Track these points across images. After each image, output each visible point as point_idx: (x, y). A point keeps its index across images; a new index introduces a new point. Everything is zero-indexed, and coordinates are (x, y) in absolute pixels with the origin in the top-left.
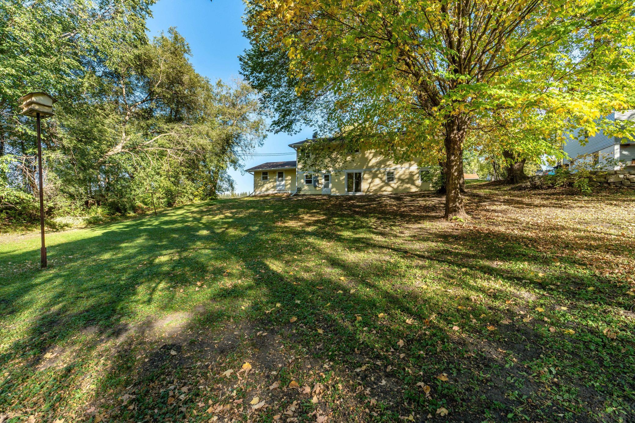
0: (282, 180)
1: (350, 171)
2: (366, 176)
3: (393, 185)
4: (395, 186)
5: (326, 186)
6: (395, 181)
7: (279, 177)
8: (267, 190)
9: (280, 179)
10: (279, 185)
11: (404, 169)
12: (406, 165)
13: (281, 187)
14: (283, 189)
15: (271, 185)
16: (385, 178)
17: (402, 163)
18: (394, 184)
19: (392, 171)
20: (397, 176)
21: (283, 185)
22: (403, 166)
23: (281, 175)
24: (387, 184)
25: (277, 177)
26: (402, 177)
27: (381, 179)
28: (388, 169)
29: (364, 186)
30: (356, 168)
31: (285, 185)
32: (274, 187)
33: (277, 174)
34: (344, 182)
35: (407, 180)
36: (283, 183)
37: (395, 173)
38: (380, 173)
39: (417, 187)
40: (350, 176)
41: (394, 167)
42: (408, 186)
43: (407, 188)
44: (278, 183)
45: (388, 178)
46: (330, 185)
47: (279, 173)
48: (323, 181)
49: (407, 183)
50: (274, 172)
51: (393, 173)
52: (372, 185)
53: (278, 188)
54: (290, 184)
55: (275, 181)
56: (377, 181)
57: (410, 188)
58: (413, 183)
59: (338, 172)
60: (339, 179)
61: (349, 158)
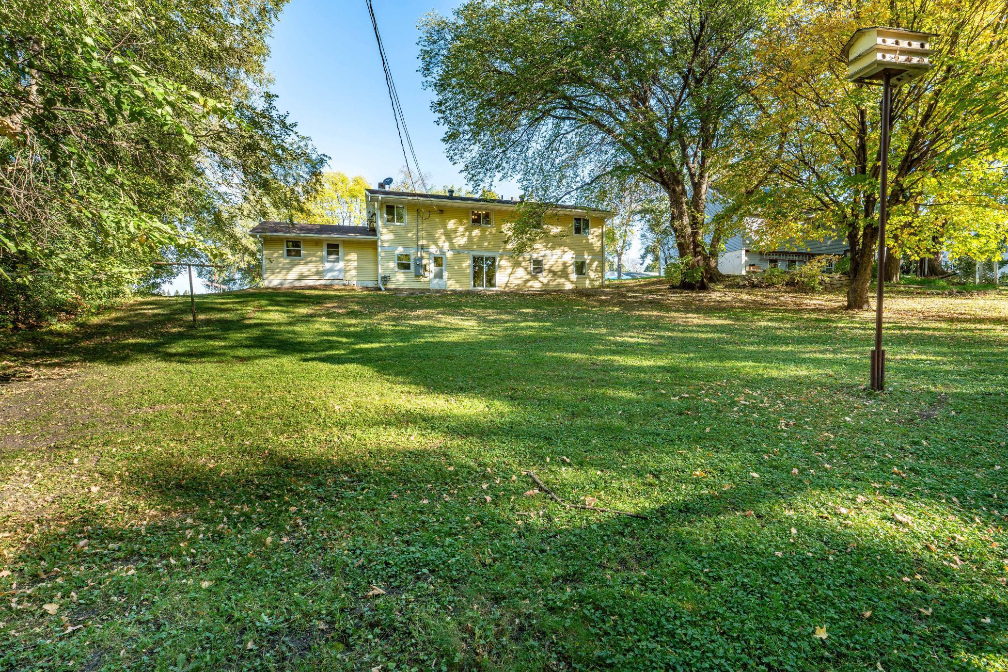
0: (337, 260)
1: (478, 254)
2: (504, 263)
3: (541, 279)
4: (545, 281)
5: (439, 275)
6: (544, 273)
7: (329, 253)
8: (301, 277)
9: (333, 257)
10: (331, 270)
11: (555, 257)
12: (558, 251)
13: (335, 273)
14: (341, 277)
15: (312, 267)
16: (531, 267)
17: (553, 248)
18: (544, 278)
19: (541, 258)
20: (547, 267)
21: (339, 270)
22: (554, 252)
23: (333, 248)
24: (535, 278)
25: (325, 253)
26: (554, 268)
27: (526, 269)
28: (535, 256)
29: (501, 278)
30: (487, 249)
31: (345, 270)
32: (318, 273)
33: (325, 248)
34: (468, 271)
35: (560, 273)
36: (341, 265)
37: (544, 262)
38: (524, 261)
39: (572, 282)
40: (477, 260)
41: (542, 253)
42: (562, 280)
43: (559, 284)
44: (328, 265)
45: (535, 269)
46: (446, 275)
47: (329, 246)
48: (431, 267)
49: (560, 277)
50: (317, 243)
51: (540, 261)
52: (512, 277)
53: (329, 275)
54: (355, 268)
55: (322, 260)
56: (521, 273)
57: (563, 284)
58: (567, 279)
59: (458, 251)
60: (460, 266)
61: (476, 233)
